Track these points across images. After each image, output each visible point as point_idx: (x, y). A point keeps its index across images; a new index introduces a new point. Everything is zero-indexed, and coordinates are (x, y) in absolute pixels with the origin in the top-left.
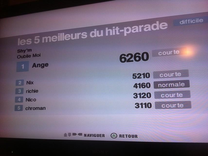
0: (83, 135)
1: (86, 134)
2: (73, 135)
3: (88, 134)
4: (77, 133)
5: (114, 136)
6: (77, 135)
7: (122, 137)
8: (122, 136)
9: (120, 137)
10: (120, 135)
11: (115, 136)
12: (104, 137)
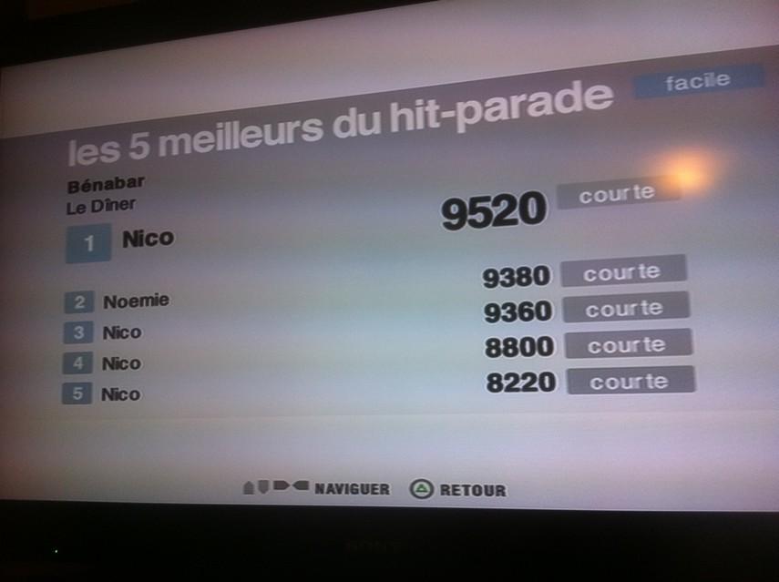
0: (312, 487)
1: (323, 485)
2: (276, 488)
3: (330, 485)
4: (289, 482)
5: (422, 489)
6: (291, 489)
7: (451, 493)
8: (450, 490)
9: (442, 494)
10: (443, 486)
11: (425, 491)
12: (387, 493)
